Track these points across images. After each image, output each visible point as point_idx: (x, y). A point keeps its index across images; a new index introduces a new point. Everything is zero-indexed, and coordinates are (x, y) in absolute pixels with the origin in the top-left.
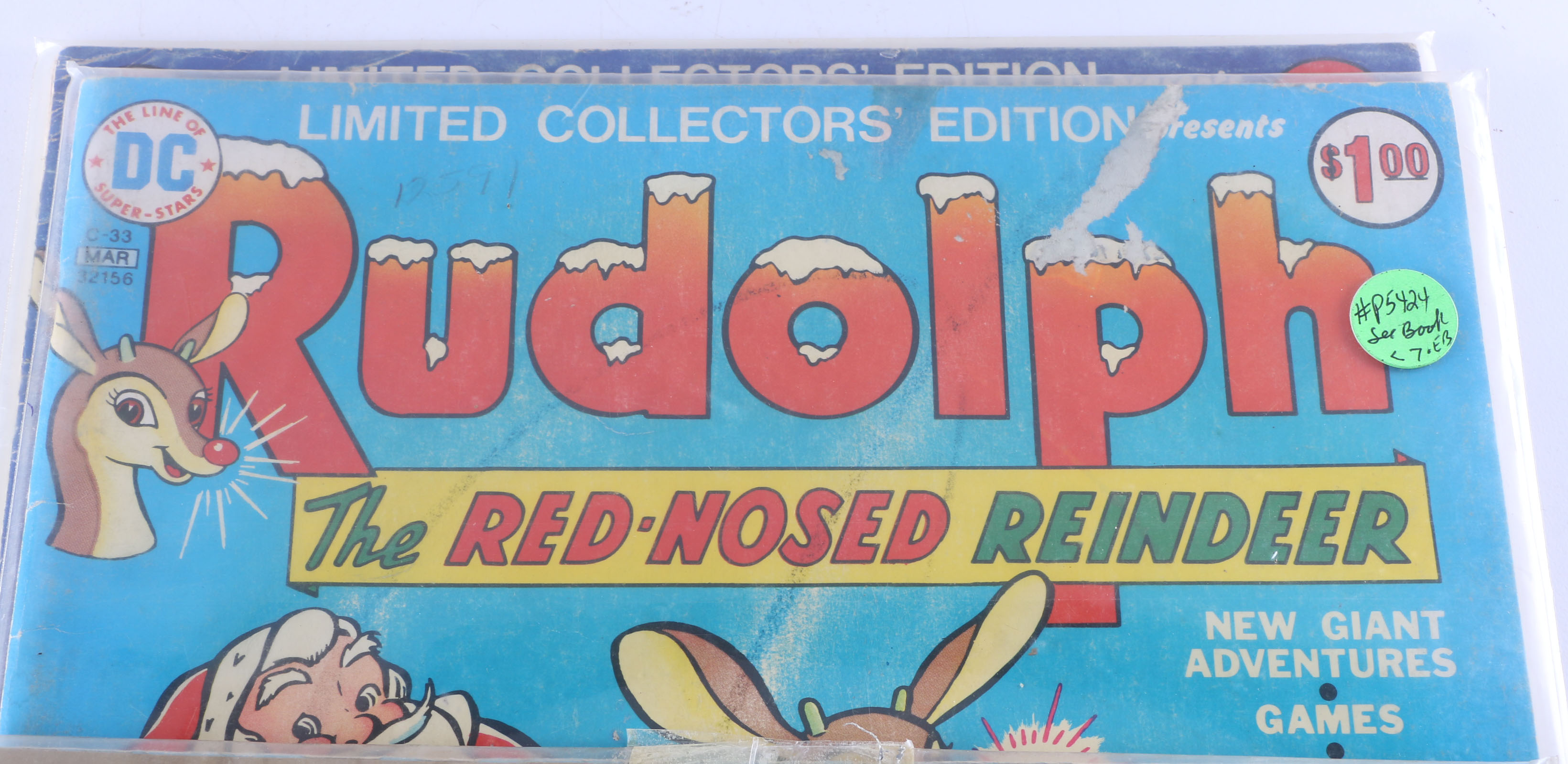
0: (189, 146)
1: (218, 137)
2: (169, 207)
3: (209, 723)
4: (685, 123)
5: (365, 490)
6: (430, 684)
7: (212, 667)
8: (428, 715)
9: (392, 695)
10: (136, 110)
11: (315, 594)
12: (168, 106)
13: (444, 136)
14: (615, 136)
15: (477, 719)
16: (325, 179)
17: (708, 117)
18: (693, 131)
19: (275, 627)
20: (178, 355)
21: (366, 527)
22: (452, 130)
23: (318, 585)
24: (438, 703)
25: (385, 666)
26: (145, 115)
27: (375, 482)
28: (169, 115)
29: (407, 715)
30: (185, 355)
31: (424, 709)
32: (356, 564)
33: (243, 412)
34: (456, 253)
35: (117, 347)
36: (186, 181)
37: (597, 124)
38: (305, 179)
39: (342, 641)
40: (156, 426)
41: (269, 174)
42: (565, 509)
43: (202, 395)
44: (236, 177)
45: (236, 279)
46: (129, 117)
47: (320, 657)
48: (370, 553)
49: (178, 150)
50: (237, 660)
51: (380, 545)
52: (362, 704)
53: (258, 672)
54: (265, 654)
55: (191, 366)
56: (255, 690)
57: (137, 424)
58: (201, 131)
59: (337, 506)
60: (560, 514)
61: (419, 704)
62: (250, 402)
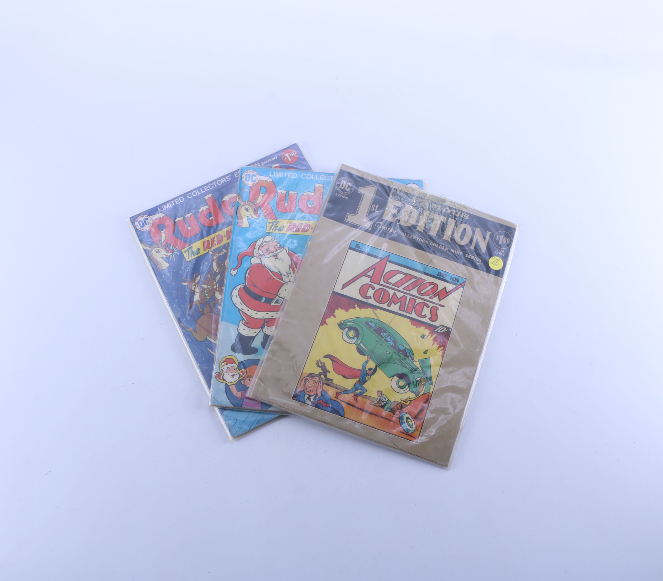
0: (255, 176)
1: (259, 175)
2: (252, 184)
3: (256, 248)
5: (276, 221)
6: (283, 246)
7: (256, 241)
8: (283, 249)
9: (279, 247)
11: (269, 234)
15: (289, 250)
16: (273, 182)
17: (324, 177)
19: (264, 237)
20: (253, 203)
21: (276, 226)
23: (270, 233)
24: (284, 248)
25: (278, 243)
26: (250, 172)
27: (278, 221)
28: (253, 172)
29: (280, 249)
31: (283, 248)
32: (275, 230)
33: (261, 211)
34: (289, 192)
35: (245, 201)
36: (255, 181)
38: (270, 181)
39: (273, 240)
40: (250, 212)
41: (266, 180)
44: (261, 180)
45: (261, 194)
46: (247, 172)
47: (270, 242)
49: (253, 177)
50: (259, 241)
51: (278, 228)
52: (275, 247)
53: (262, 243)
54: (263, 241)
56: (262, 245)
57: (248, 211)
58: (257, 174)
59: (273, 223)
61: (282, 248)
62: (262, 209)
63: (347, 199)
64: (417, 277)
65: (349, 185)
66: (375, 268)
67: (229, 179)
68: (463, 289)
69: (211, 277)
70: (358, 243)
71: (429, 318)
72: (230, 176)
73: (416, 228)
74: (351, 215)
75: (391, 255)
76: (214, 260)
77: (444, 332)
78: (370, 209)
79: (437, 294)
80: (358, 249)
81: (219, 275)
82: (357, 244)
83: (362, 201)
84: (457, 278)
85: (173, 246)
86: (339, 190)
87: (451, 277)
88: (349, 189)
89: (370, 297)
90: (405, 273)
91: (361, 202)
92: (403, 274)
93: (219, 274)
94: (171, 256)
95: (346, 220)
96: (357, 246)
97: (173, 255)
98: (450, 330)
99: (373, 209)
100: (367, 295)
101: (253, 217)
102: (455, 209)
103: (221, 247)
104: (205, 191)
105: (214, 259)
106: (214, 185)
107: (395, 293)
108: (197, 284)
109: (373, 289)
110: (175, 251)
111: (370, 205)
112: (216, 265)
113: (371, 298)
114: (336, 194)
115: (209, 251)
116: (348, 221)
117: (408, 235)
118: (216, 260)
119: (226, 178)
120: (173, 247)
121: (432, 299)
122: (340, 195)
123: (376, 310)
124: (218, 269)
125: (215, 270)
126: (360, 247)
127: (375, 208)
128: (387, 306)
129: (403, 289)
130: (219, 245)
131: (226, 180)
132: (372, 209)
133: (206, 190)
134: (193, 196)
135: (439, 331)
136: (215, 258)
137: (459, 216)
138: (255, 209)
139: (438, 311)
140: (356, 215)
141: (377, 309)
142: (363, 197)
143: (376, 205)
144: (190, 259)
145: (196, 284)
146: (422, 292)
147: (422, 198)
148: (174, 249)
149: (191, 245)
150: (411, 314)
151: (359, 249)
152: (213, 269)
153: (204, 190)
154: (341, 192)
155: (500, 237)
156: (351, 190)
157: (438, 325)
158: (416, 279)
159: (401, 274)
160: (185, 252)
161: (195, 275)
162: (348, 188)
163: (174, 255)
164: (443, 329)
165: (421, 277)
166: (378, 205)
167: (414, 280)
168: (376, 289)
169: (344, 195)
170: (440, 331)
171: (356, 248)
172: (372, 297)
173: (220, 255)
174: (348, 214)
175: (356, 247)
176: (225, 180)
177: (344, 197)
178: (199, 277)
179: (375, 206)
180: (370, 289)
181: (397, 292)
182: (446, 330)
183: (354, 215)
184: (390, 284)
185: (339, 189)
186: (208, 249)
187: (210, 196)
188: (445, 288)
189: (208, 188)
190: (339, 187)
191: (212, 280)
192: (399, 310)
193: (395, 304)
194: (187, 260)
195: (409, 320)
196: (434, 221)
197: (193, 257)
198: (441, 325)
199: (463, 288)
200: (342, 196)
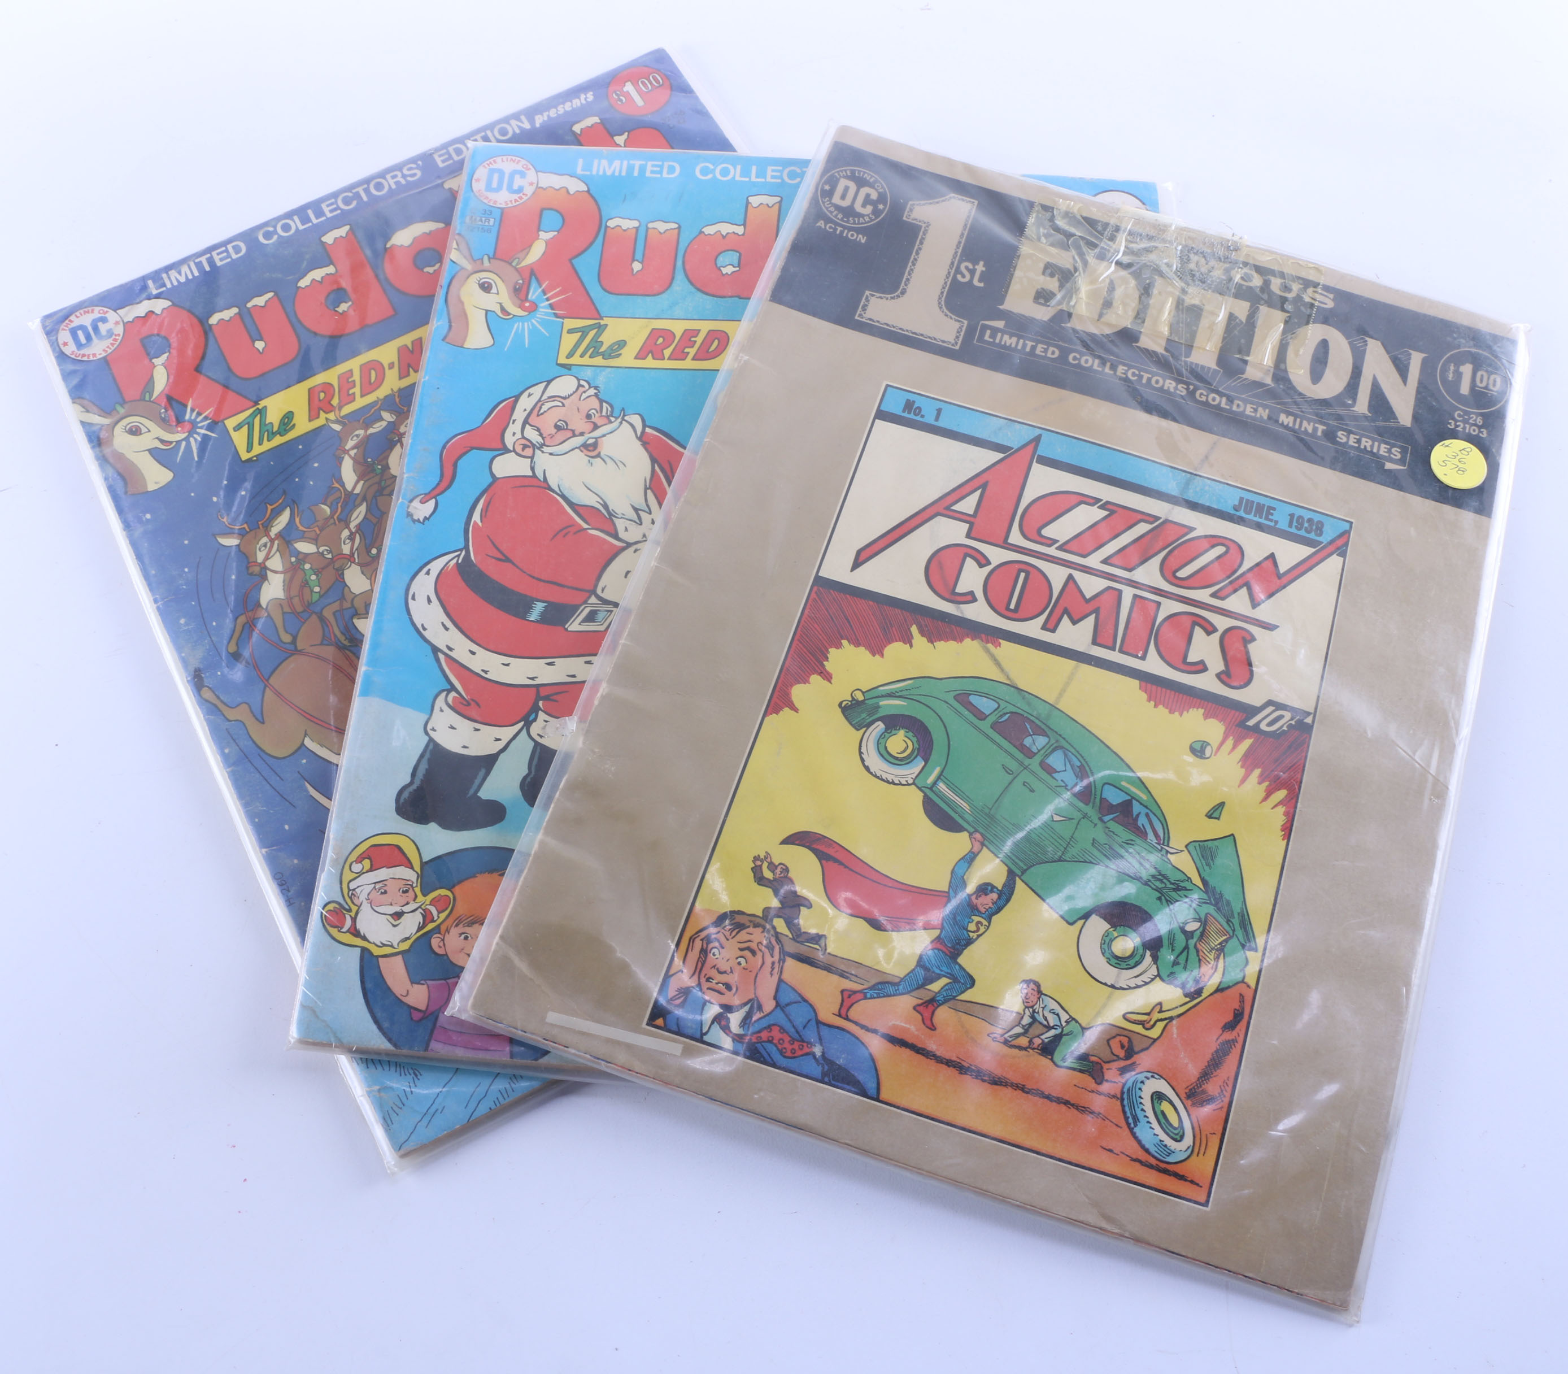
0: (523, 175)
1: (537, 172)
2: (511, 201)
3: (514, 421)
4: (769, 173)
5: (597, 326)
6: (623, 409)
7: (517, 398)
8: (621, 423)
9: (604, 414)
10: (499, 159)
11: (570, 369)
12: (514, 158)
13: (648, 174)
14: (734, 177)
15: (644, 426)
16: (588, 191)
17: (781, 172)
18: (773, 177)
19: (549, 382)
20: (510, 264)
21: (597, 342)
22: (652, 172)
23: (571, 365)
24: (626, 418)
25: (601, 401)
26: (503, 161)
27: (602, 322)
28: (514, 161)
29: (611, 422)
30: (514, 264)
31: (619, 420)
32: (590, 357)
33: (540, 290)
34: (650, 225)
35: (482, 259)
36: (520, 190)
37: (725, 172)
38: (578, 191)
39: (581, 389)
40: (498, 294)
41: (561, 188)
42: (696, 336)
43: (521, 282)
44: (544, 189)
45: (541, 233)
46: (495, 162)
47: (569, 396)
48: (598, 352)
49: (517, 177)
50: (530, 395)
51: (602, 349)
52: (589, 417)
53: (539, 401)
54: (543, 392)
55: (517, 270)
56: (537, 408)
57: (488, 293)
58: (529, 169)
59: (583, 332)
60: (693, 339)
61: (616, 418)
62: (544, 286)
63: (863, 241)
64: (1157, 518)
65: (868, 195)
66: (984, 487)
67: (414, 175)
68: (1342, 559)
69: (333, 513)
70: (912, 397)
71: (1218, 676)
72: (418, 165)
73: (1137, 340)
74: (881, 298)
75: (1046, 437)
76: (347, 452)
77: (1285, 728)
78: (955, 277)
79: (1240, 581)
80: (912, 416)
81: (365, 504)
82: (908, 400)
83: (920, 249)
84: (1317, 518)
85: (192, 410)
86: (831, 212)
87: (1292, 516)
88: (869, 209)
89: (971, 593)
90: (1108, 503)
91: (917, 253)
92: (1099, 507)
93: (364, 499)
94: (184, 443)
95: (860, 315)
96: (909, 406)
97: (192, 440)
98: (1309, 720)
99: (964, 276)
100: (961, 589)
101: (509, 311)
102: (1282, 275)
103: (375, 403)
104: (324, 218)
105: (347, 448)
106: (357, 196)
107: (1070, 577)
108: (276, 542)
109: (981, 566)
110: (200, 425)
111: (952, 263)
112: (354, 471)
113: (974, 600)
114: (821, 224)
115: (327, 419)
116: (870, 319)
117: (1108, 364)
118: (355, 451)
119: (405, 172)
120: (195, 414)
121: (1223, 599)
122: (835, 230)
123: (1000, 645)
124: (362, 482)
125: (349, 487)
126: (919, 408)
127: (972, 272)
128: (1044, 627)
129: (1105, 561)
130: (370, 399)
131: (404, 176)
132: (959, 277)
133: (329, 215)
134: (280, 237)
135: (1263, 726)
136: (350, 444)
137: (1299, 298)
138: (517, 283)
139: (1251, 647)
140: (898, 296)
141: (1001, 641)
142: (924, 234)
143: (975, 263)
144: (257, 449)
145: (272, 541)
146: (1182, 573)
147: (1150, 238)
148: (197, 417)
149: (262, 404)
150: (1143, 658)
151: (918, 418)
152: (343, 485)
153: (319, 213)
154: (840, 216)
155: (1462, 369)
156: (876, 212)
157: (1258, 703)
158: (1151, 523)
159: (1092, 505)
160: (237, 428)
161: (270, 508)
162: (864, 205)
163: (195, 439)
164: (1280, 717)
165: (1170, 519)
166: (982, 263)
167: (1142, 528)
168: (995, 562)
169: (850, 229)
170: (1270, 724)
171: (906, 415)
172: (979, 594)
173: (371, 434)
174: (867, 293)
175: (904, 411)
176: (399, 179)
177: (852, 235)
178: (287, 514)
179: (971, 266)
180: (970, 562)
181: (1078, 575)
182: (1293, 722)
183: (892, 298)
184: (1050, 546)
185: (832, 209)
186: (326, 413)
187: (343, 231)
188: (1272, 556)
189: (338, 208)
190: (830, 200)
191: (335, 523)
192: (1095, 642)
193: (1074, 622)
194: (245, 456)
195: (1136, 682)
196: (1204, 314)
197: (267, 446)
198: (1270, 703)
199: (1343, 555)
200: (842, 232)
